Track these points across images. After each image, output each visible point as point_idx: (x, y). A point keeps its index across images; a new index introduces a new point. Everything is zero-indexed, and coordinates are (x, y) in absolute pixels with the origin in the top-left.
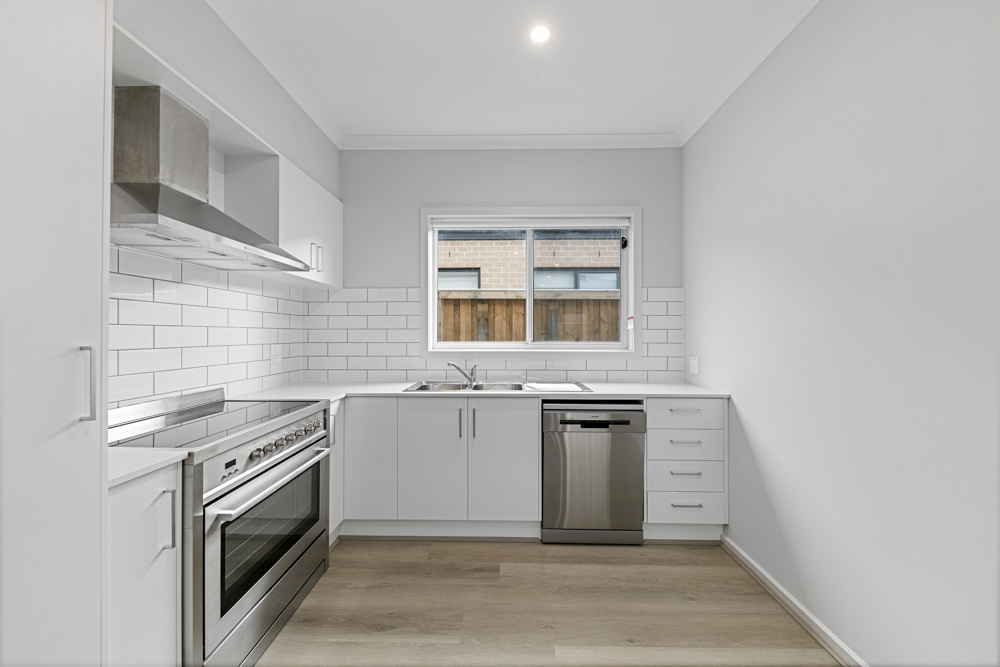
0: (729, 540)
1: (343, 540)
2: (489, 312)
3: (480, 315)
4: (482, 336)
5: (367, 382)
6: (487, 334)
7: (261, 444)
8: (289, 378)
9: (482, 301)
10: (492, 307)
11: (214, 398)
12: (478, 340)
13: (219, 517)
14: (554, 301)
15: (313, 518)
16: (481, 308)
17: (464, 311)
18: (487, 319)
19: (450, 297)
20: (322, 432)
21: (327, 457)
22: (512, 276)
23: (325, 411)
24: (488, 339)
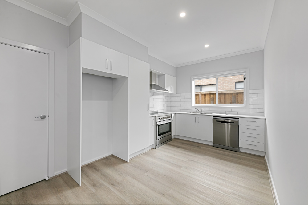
0: (265, 156)
1: (175, 138)
2: (214, 97)
3: (211, 98)
4: (212, 103)
5: (181, 112)
6: (213, 102)
7: (163, 117)
8: (167, 110)
9: (212, 94)
10: (215, 95)
11: (157, 112)
12: (211, 104)
13: (158, 124)
14: (234, 93)
15: (170, 131)
16: (211, 96)
17: (207, 97)
18: (213, 99)
19: (203, 93)
20: (171, 118)
21: (172, 122)
22: (228, 85)
23: (172, 115)
24: (213, 104)
